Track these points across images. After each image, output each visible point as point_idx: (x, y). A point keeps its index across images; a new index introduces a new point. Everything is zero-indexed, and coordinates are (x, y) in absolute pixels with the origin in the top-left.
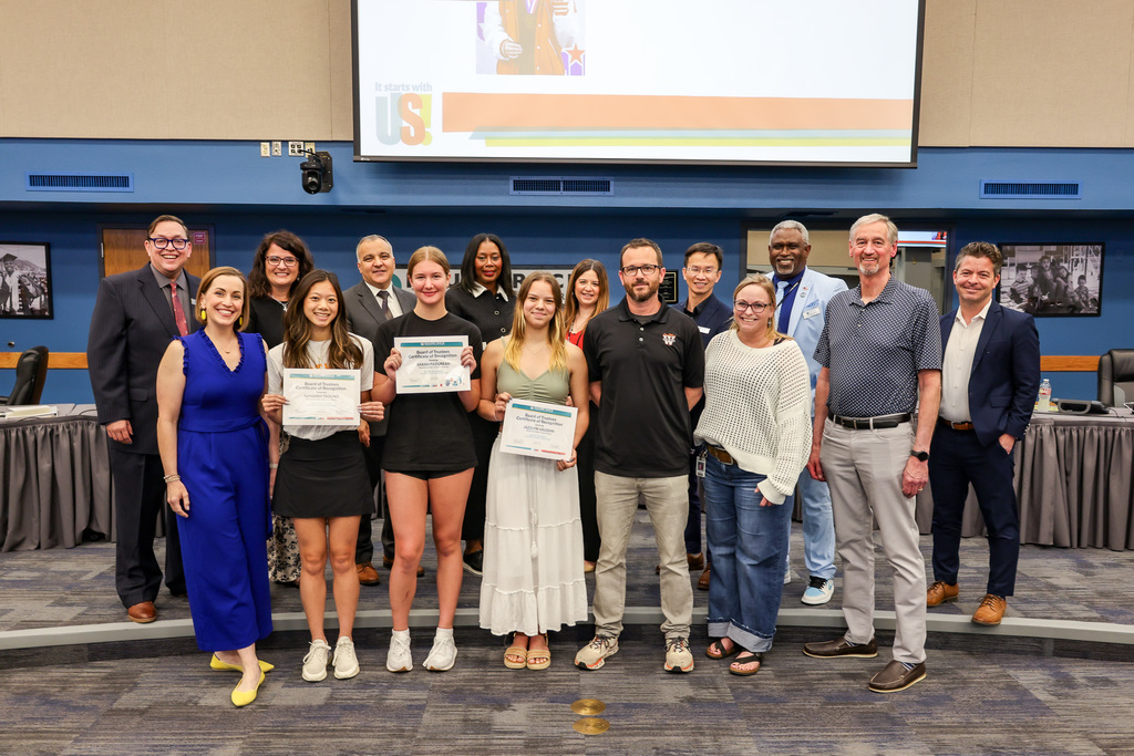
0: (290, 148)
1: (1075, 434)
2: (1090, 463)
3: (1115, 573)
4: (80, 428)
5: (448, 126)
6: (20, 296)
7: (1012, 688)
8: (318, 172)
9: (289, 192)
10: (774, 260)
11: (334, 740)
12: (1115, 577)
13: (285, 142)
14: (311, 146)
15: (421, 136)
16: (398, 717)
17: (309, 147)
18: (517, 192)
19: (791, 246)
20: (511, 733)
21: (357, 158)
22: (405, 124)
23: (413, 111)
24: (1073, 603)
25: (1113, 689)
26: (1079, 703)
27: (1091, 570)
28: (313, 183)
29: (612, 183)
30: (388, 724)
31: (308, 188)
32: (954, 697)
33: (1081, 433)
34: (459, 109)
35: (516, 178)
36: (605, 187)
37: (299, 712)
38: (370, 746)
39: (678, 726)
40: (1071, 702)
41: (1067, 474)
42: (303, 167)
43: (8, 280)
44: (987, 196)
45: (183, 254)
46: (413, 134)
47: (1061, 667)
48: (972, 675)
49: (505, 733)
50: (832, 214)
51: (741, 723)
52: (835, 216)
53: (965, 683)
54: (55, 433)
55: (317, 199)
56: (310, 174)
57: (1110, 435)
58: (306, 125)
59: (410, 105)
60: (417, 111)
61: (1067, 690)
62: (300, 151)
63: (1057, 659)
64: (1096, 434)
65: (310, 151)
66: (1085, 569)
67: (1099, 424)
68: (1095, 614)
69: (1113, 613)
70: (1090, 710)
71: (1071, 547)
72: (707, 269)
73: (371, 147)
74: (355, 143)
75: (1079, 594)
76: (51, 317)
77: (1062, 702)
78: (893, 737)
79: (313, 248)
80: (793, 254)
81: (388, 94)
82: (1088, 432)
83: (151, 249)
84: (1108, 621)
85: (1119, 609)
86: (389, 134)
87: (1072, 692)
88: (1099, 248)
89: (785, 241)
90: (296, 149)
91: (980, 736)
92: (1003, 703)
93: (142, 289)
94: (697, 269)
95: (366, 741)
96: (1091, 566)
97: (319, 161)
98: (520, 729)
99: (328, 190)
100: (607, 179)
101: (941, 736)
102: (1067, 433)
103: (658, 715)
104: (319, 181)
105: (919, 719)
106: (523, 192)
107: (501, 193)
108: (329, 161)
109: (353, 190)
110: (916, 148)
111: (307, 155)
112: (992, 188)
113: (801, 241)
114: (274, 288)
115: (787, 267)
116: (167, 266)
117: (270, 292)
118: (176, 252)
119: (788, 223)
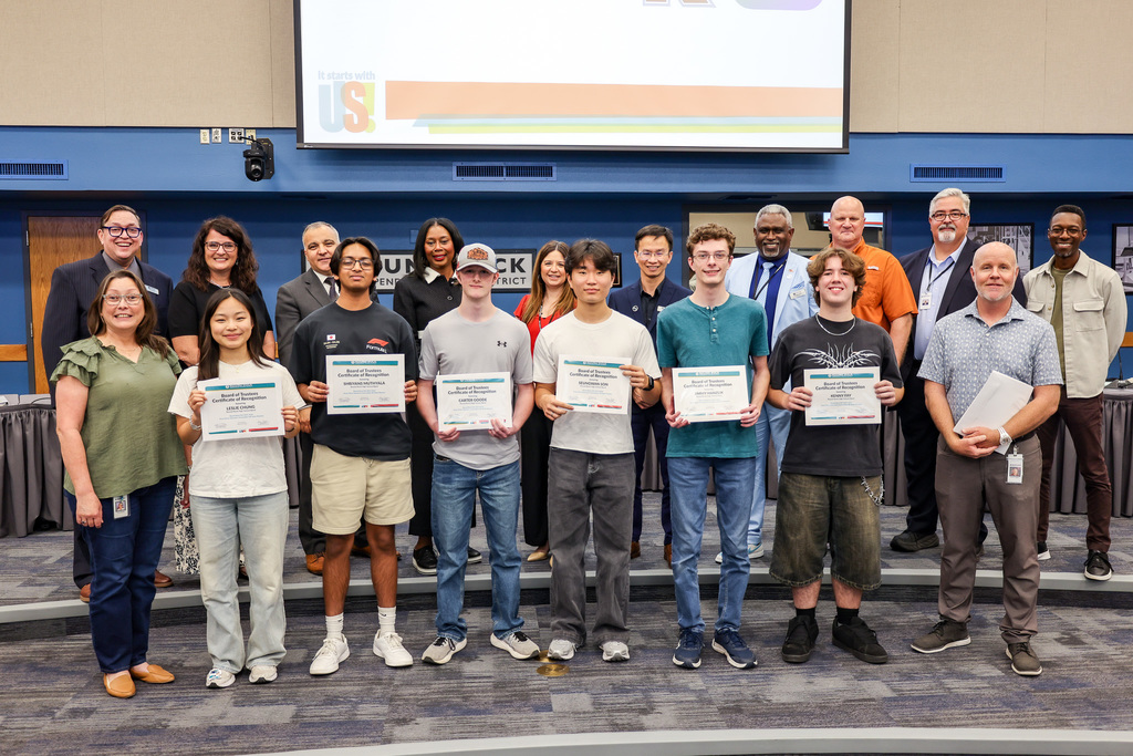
0: (230, 135)
4: (32, 416)
5: (393, 111)
8: (260, 160)
9: (231, 178)
10: (759, 243)
13: (225, 129)
14: (252, 133)
15: (364, 123)
17: (249, 134)
18: (460, 178)
19: (776, 230)
21: (300, 145)
22: (348, 112)
23: (357, 99)
28: (256, 170)
29: (554, 169)
31: (251, 176)
34: (402, 97)
35: (459, 164)
36: (548, 172)
42: (246, 154)
44: (917, 179)
45: (137, 242)
46: (356, 122)
50: (769, 197)
54: (8, 422)
55: (259, 186)
56: (253, 162)
58: (253, 112)
59: (353, 93)
60: (360, 99)
62: (241, 138)
65: (251, 138)
72: (658, 252)
73: (314, 134)
74: (299, 130)
80: (778, 238)
81: (331, 82)
83: (105, 238)
86: (333, 121)
88: (1029, 228)
90: (237, 136)
93: (94, 276)
94: (648, 252)
99: (269, 177)
100: (549, 164)
104: (263, 169)
106: (466, 178)
107: (444, 179)
108: (270, 147)
109: (295, 177)
110: (847, 135)
111: (249, 142)
112: (921, 172)
113: (785, 225)
114: (214, 274)
115: (773, 250)
116: (121, 253)
117: (210, 277)
118: (129, 241)
119: (774, 208)
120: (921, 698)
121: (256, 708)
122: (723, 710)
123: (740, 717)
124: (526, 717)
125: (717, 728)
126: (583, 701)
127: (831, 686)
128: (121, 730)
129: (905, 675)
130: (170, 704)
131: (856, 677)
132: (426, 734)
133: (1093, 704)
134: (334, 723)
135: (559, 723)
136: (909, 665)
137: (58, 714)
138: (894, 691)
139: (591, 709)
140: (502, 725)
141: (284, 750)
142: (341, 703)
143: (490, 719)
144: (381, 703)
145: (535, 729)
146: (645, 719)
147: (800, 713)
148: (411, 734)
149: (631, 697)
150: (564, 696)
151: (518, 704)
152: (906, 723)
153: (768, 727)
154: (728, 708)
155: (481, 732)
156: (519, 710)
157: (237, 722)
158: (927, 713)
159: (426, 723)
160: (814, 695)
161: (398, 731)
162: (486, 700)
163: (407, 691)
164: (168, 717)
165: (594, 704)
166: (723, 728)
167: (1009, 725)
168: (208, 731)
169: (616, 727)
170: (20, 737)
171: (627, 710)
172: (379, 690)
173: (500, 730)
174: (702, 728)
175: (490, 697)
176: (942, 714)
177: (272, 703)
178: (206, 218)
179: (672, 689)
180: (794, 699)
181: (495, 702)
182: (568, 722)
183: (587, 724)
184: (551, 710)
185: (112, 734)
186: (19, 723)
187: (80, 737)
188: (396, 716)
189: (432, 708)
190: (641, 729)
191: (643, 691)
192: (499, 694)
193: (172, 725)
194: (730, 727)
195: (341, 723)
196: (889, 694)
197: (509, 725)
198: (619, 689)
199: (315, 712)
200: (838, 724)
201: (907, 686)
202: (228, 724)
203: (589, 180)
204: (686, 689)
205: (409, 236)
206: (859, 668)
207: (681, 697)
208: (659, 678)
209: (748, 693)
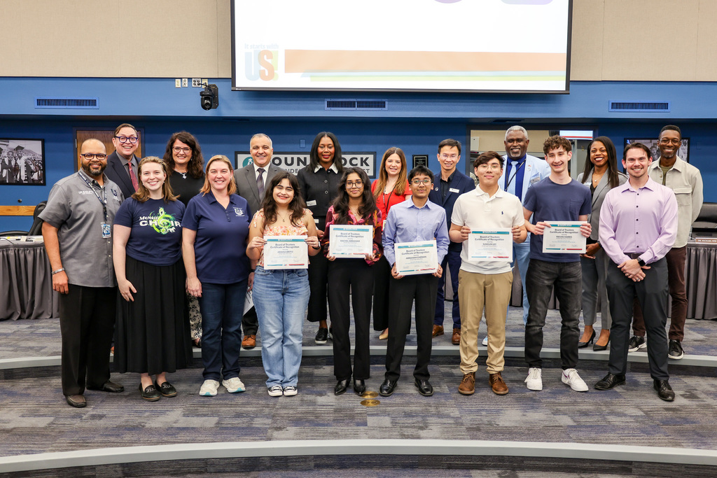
0: (193, 83)
5: (289, 68)
6: (26, 171)
8: (210, 98)
9: (193, 109)
10: (508, 149)
13: (190, 79)
14: (206, 81)
15: (272, 75)
17: (204, 82)
18: (329, 108)
19: (518, 140)
21: (233, 88)
22: (262, 68)
23: (267, 60)
28: (207, 104)
29: (387, 103)
31: (204, 107)
34: (294, 59)
35: (329, 100)
36: (382, 105)
42: (201, 94)
43: (18, 161)
45: (135, 146)
46: (267, 74)
52: (522, 122)
55: (209, 113)
56: (206, 99)
58: (206, 68)
59: (265, 57)
60: (269, 61)
62: (199, 84)
65: (205, 84)
72: (452, 156)
74: (233, 79)
76: (44, 184)
79: (201, 142)
80: (520, 145)
81: (252, 51)
83: (117, 143)
86: (253, 74)
88: (687, 141)
90: (197, 83)
94: (446, 155)
99: (216, 107)
100: (383, 100)
104: (211, 102)
106: (332, 108)
107: (320, 109)
108: (216, 89)
109: (231, 108)
110: (569, 82)
111: (204, 87)
112: (616, 106)
113: (524, 137)
114: (177, 165)
115: (517, 153)
116: (126, 152)
118: (131, 145)
119: (516, 128)
120: (591, 426)
121: (195, 418)
122: (469, 429)
123: (479, 433)
124: (352, 429)
125: (464, 439)
126: (386, 421)
127: (537, 418)
128: (119, 427)
129: (583, 412)
130: (147, 414)
131: (552, 413)
132: (292, 436)
133: (698, 434)
134: (239, 428)
135: (370, 433)
136: (586, 407)
137: (84, 417)
138: (575, 421)
139: (390, 425)
140: (336, 433)
141: (209, 442)
142: (244, 417)
143: (330, 429)
144: (267, 418)
145: (356, 436)
146: (422, 433)
147: (516, 433)
148: (283, 436)
149: (415, 420)
150: (375, 417)
151: (347, 421)
152: (579, 441)
153: (495, 440)
154: (473, 428)
155: (323, 437)
156: (347, 425)
157: (184, 425)
158: (593, 435)
159: (292, 430)
160: (526, 422)
161: (276, 434)
162: (329, 418)
163: (283, 412)
164: (146, 421)
165: (392, 423)
166: (468, 439)
167: (643, 444)
168: (167, 430)
169: (404, 437)
170: (63, 429)
171: (412, 427)
172: (267, 410)
173: (336, 436)
174: (455, 439)
175: (331, 417)
176: (602, 436)
177: (205, 415)
178: (174, 132)
179: (439, 415)
180: (513, 424)
181: (334, 420)
182: (375, 432)
183: (387, 434)
184: (366, 425)
185: (113, 429)
186: (62, 421)
187: (96, 430)
188: (275, 425)
189: (297, 422)
190: (419, 438)
191: (422, 417)
192: (337, 415)
193: (147, 426)
194: (472, 439)
195: (243, 428)
196: (571, 423)
197: (340, 433)
198: (408, 415)
199: (228, 422)
200: (538, 439)
201: (583, 419)
202: (178, 426)
203: (408, 110)
204: (448, 416)
205: (300, 143)
206: (555, 408)
207: (445, 420)
208: (433, 410)
209: (485, 420)
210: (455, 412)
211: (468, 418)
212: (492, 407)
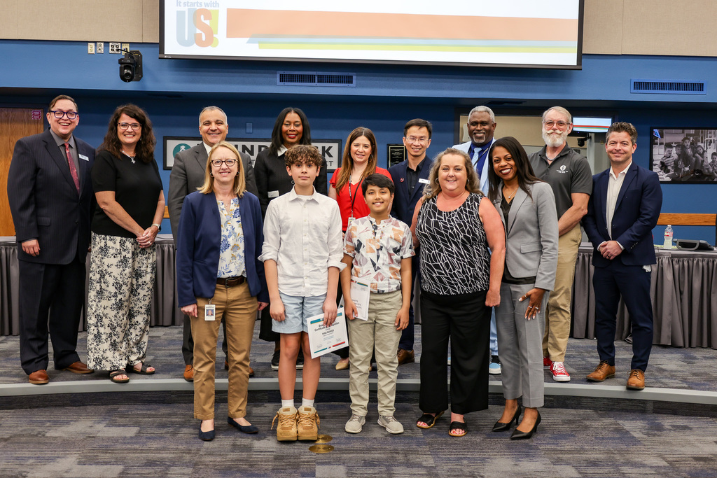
0: (110, 48)
1: (686, 264)
2: (697, 285)
3: (710, 362)
5: (232, 32)
7: (619, 430)
8: (131, 66)
10: (472, 133)
11: (142, 455)
12: (709, 364)
13: (106, 43)
14: (127, 46)
15: (210, 41)
16: (187, 443)
17: (124, 47)
18: (282, 83)
19: (483, 123)
20: (265, 452)
21: (161, 56)
22: (198, 31)
23: (205, 22)
24: (671, 379)
25: (688, 432)
26: (662, 439)
27: (694, 361)
28: (128, 74)
29: (354, 77)
30: (180, 447)
31: (124, 78)
32: (576, 435)
33: (691, 263)
34: (239, 21)
35: (282, 73)
36: (349, 80)
37: (118, 440)
38: (167, 457)
39: (381, 449)
40: (657, 439)
41: (681, 293)
42: (120, 62)
44: (636, 91)
45: (74, 122)
46: (204, 38)
47: (656, 420)
48: (593, 424)
49: (261, 452)
50: (521, 103)
51: (426, 448)
52: (523, 104)
53: (587, 428)
55: (130, 86)
56: (125, 68)
57: (710, 264)
58: (127, 30)
59: (202, 17)
60: (207, 22)
61: (656, 432)
62: (118, 50)
63: (656, 415)
64: (700, 264)
65: (126, 50)
66: (689, 360)
67: (703, 257)
68: (685, 385)
69: (697, 385)
70: (668, 442)
71: (684, 347)
72: (421, 138)
73: (172, 47)
74: (161, 45)
75: (679, 374)
77: (651, 438)
78: (528, 456)
80: (485, 129)
81: (186, 9)
82: (695, 262)
83: (52, 119)
84: (691, 388)
85: (702, 382)
86: (186, 39)
87: (659, 433)
89: (479, 120)
90: (115, 48)
91: (587, 456)
92: (610, 438)
94: (414, 138)
95: (164, 455)
96: (695, 358)
97: (132, 57)
98: (271, 450)
99: (139, 79)
100: (350, 74)
101: (560, 456)
102: (681, 263)
103: (369, 443)
104: (133, 72)
105: (548, 447)
106: (286, 83)
107: (270, 84)
108: (140, 57)
109: (158, 80)
110: (581, 56)
111: (123, 53)
112: (639, 85)
113: (490, 120)
114: (124, 146)
115: (481, 138)
116: (62, 130)
117: (122, 148)
118: (69, 122)
119: (481, 108)
126: (340, 470)
131: (552, 462)
139: (345, 476)
149: (376, 470)
150: (326, 466)
151: (290, 471)
156: (290, 475)
164: (28, 470)
165: (347, 473)
172: (187, 458)
180: (501, 475)
181: (273, 469)
184: (314, 477)
188: (197, 476)
189: (225, 471)
193: (29, 476)
202: (71, 476)
203: (381, 87)
204: (420, 466)
205: (245, 127)
206: (556, 456)
207: (415, 471)
208: (400, 457)
209: (467, 470)
210: (429, 461)
211: (445, 468)
212: (477, 455)
